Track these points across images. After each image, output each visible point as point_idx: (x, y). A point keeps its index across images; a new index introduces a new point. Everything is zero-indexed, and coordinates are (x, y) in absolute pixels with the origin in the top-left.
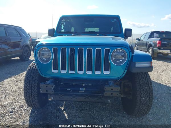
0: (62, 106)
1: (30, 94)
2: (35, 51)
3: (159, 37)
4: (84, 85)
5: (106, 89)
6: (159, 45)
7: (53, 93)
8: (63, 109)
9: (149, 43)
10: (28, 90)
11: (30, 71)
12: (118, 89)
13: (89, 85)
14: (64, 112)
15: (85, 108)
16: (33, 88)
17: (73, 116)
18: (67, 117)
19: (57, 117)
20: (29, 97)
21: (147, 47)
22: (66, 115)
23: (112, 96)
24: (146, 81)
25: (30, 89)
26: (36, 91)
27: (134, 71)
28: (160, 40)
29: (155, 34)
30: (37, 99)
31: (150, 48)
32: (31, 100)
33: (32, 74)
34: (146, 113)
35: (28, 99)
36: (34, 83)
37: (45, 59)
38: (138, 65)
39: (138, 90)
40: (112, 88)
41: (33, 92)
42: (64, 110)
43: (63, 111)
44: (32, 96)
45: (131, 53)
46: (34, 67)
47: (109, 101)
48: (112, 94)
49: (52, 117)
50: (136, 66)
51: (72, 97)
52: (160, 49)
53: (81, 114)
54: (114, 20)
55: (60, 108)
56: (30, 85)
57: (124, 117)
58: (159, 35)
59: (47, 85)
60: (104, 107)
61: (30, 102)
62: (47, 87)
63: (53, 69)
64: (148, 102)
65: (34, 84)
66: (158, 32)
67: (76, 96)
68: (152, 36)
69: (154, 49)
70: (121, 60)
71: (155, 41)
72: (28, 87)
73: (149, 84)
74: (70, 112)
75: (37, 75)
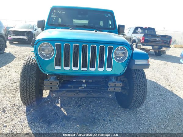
0: (58, 103)
1: (28, 92)
2: (35, 46)
3: (142, 32)
4: (84, 81)
5: (110, 85)
6: (143, 41)
7: (58, 89)
8: (59, 105)
9: (133, 38)
10: (25, 88)
11: (27, 67)
12: (120, 85)
13: (90, 81)
14: (62, 109)
15: (82, 104)
16: (31, 86)
17: (72, 112)
18: (65, 113)
19: (56, 114)
20: (27, 94)
21: (131, 42)
22: (64, 111)
23: (114, 91)
24: (142, 77)
25: (28, 86)
26: (34, 88)
27: (134, 68)
28: (144, 36)
29: (139, 30)
30: (35, 97)
31: (134, 43)
32: (28, 98)
33: (29, 71)
34: (140, 106)
35: (25, 97)
36: (31, 79)
37: (45, 55)
38: (138, 62)
39: (135, 85)
40: (115, 84)
41: (31, 89)
42: (61, 106)
43: (60, 108)
44: (29, 94)
45: (131, 51)
46: (30, 63)
47: (110, 96)
48: (115, 89)
49: (51, 114)
50: (136, 63)
51: (75, 93)
52: (143, 45)
53: (79, 109)
54: (108, 15)
55: (56, 105)
56: (28, 82)
57: (120, 110)
58: (142, 30)
59: (52, 82)
60: (100, 101)
61: (27, 99)
62: (51, 83)
63: (56, 66)
64: (143, 96)
65: (32, 81)
66: (141, 28)
67: (79, 92)
68: (136, 32)
69: (138, 44)
70: (122, 58)
71: (139, 37)
72: (25, 84)
73: (145, 80)
74: (68, 108)
75: (35, 71)
